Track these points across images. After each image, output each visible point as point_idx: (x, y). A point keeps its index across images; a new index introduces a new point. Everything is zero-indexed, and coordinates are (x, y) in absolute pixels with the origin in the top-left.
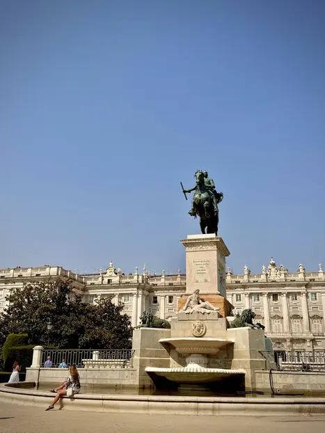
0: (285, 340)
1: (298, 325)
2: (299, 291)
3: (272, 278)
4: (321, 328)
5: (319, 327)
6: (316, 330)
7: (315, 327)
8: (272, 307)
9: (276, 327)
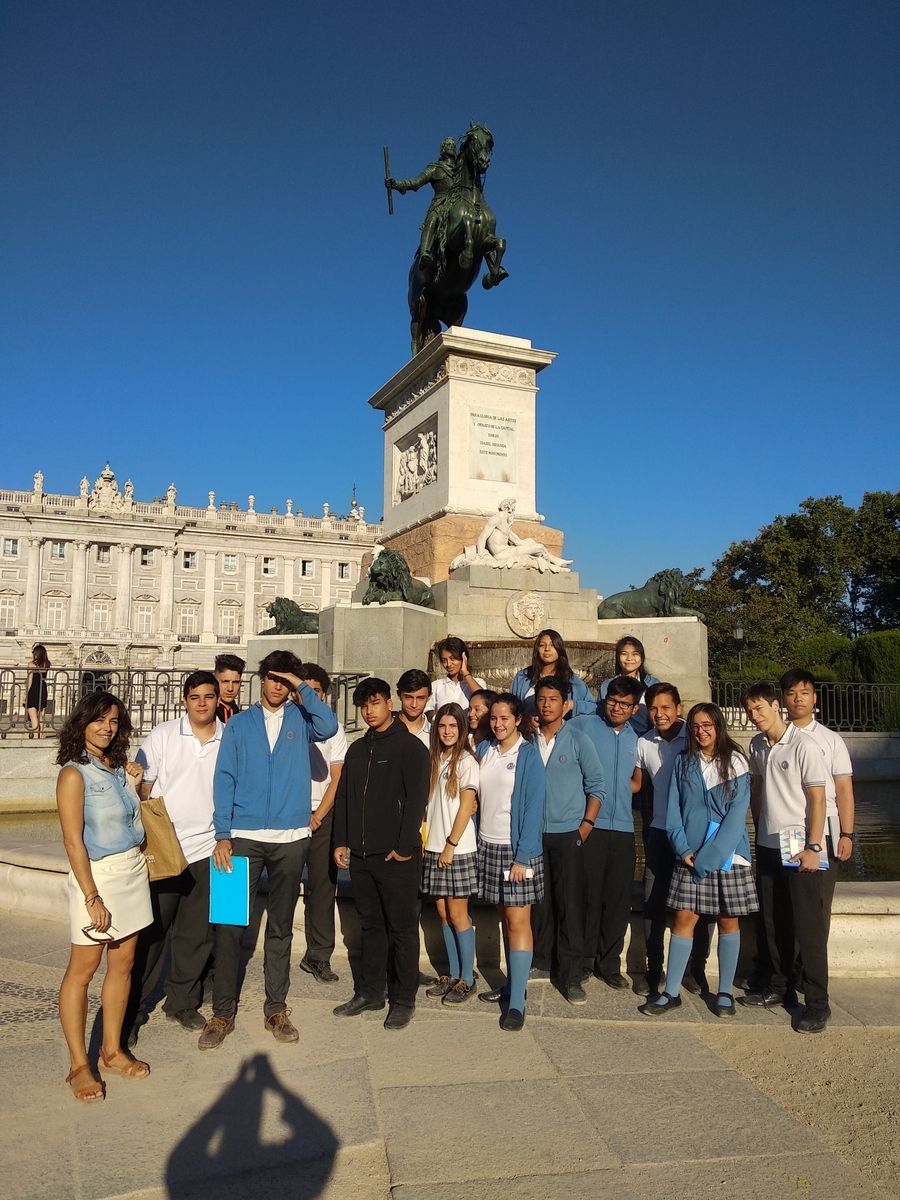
0: (115, 649)
1: (148, 617)
3: (101, 509)
4: (195, 625)
5: (191, 623)
6: (184, 628)
7: (184, 623)
8: (94, 575)
9: (97, 618)
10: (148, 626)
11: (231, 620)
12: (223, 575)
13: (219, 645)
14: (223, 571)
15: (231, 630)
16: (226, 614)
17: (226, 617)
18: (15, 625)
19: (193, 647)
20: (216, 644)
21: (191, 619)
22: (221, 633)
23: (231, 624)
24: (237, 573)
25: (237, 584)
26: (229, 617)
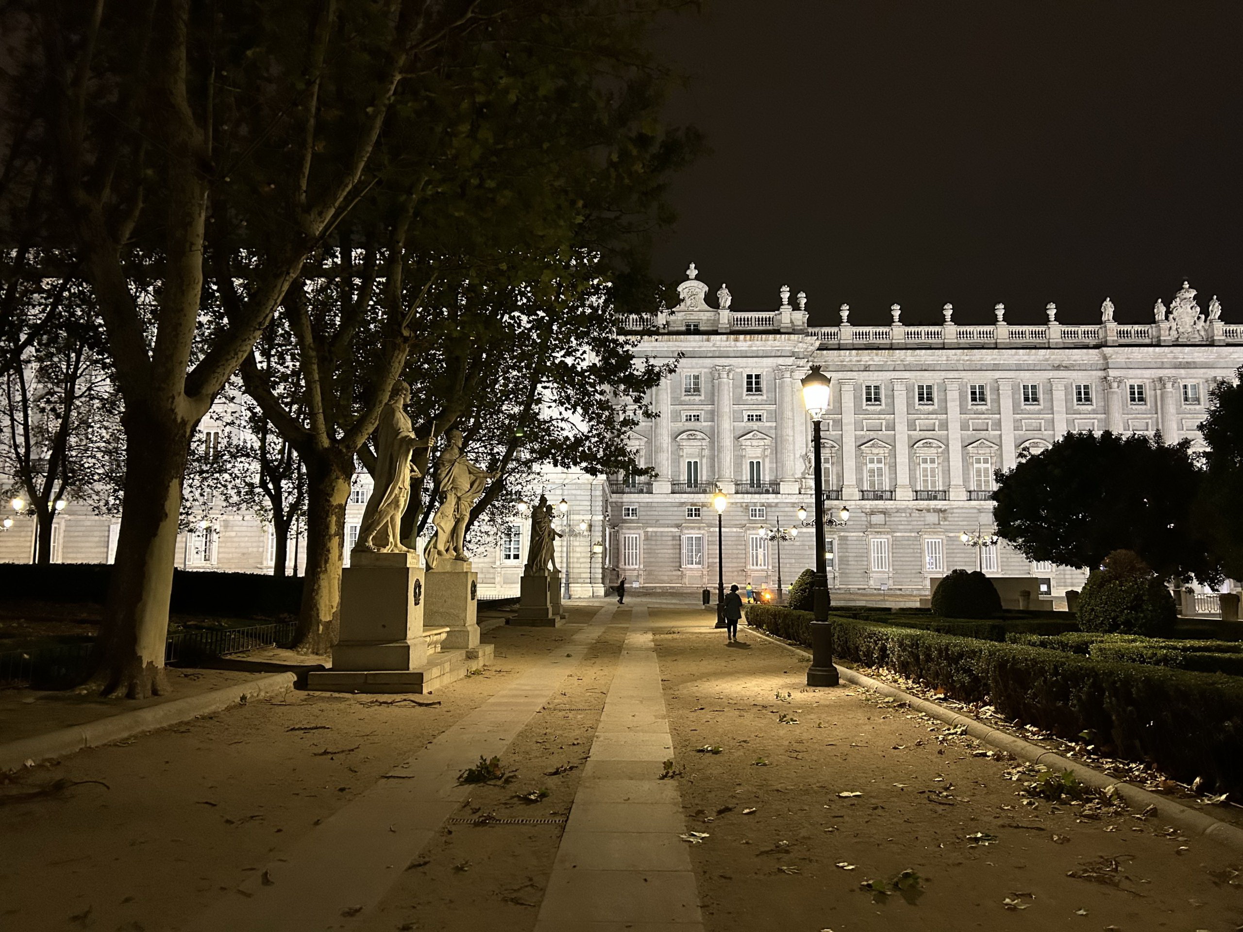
8: (1183, 421)
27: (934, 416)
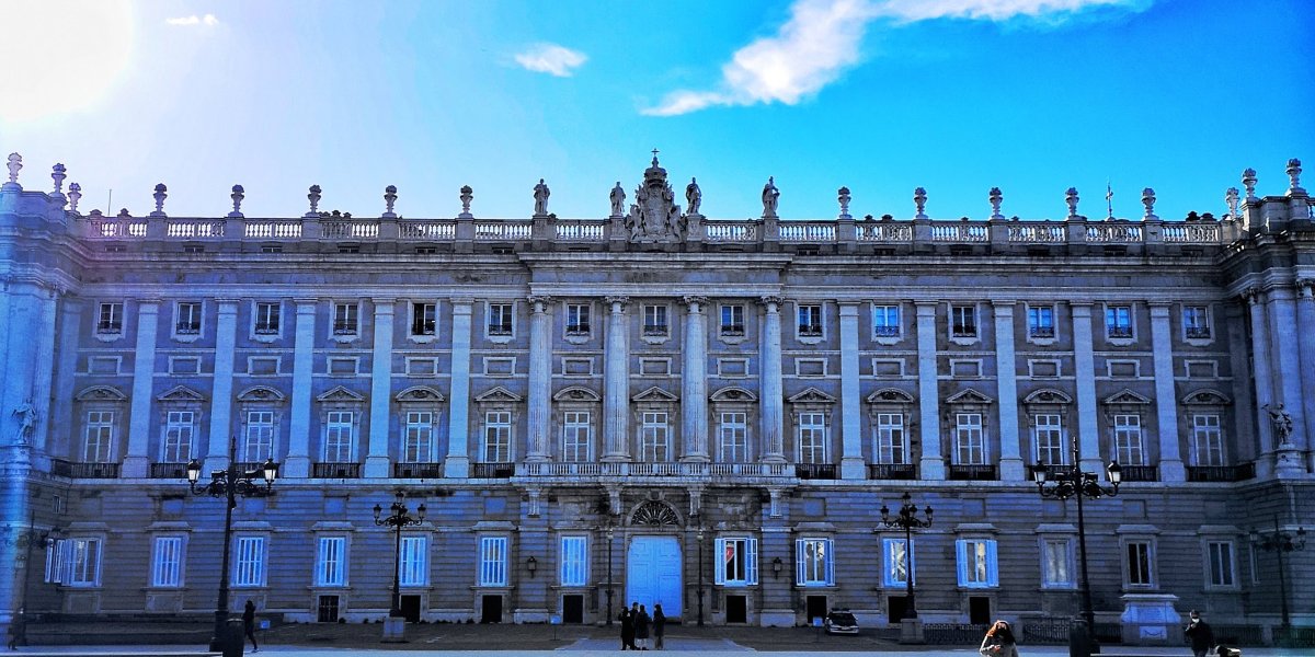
0: (682, 495)
1: (739, 433)
2: (754, 292)
3: (646, 240)
4: (826, 446)
5: (818, 441)
6: (807, 452)
7: (806, 441)
8: (641, 359)
9: (649, 440)
10: (740, 451)
11: (896, 433)
12: (875, 345)
13: (875, 482)
14: (874, 338)
15: (897, 452)
16: (884, 421)
17: (885, 427)
18: (511, 458)
19: (827, 489)
20: (869, 482)
21: (818, 434)
22: (878, 458)
23: (897, 440)
24: (901, 339)
25: (903, 361)
26: (891, 427)
27: (276, 351)
